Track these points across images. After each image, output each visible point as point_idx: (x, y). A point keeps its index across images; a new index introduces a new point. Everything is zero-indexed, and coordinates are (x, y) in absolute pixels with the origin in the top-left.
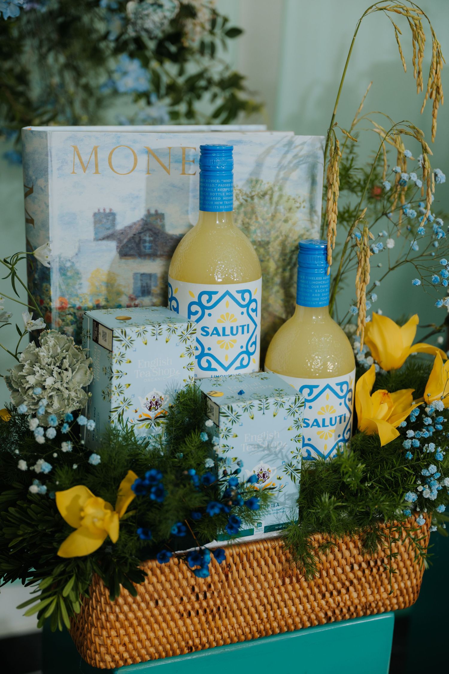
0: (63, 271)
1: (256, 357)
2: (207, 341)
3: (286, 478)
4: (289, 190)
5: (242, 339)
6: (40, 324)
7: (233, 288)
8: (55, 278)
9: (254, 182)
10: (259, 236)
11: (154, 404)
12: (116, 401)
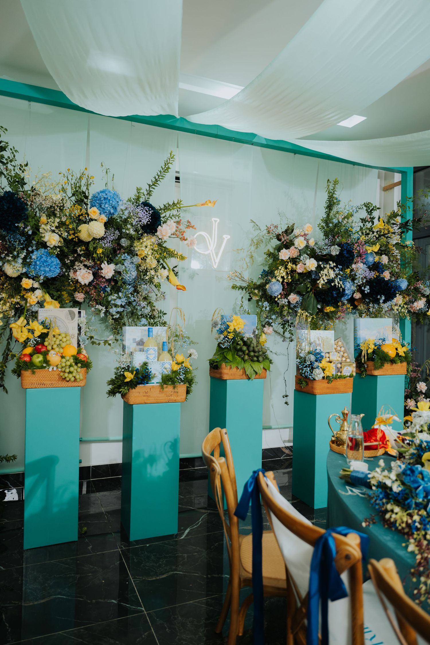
0: (128, 347)
1: (157, 359)
2: (148, 356)
3: (159, 375)
4: (163, 335)
5: (154, 356)
6: (124, 353)
7: (152, 348)
8: (126, 348)
9: (157, 334)
10: (158, 342)
11: (140, 364)
12: (134, 362)
